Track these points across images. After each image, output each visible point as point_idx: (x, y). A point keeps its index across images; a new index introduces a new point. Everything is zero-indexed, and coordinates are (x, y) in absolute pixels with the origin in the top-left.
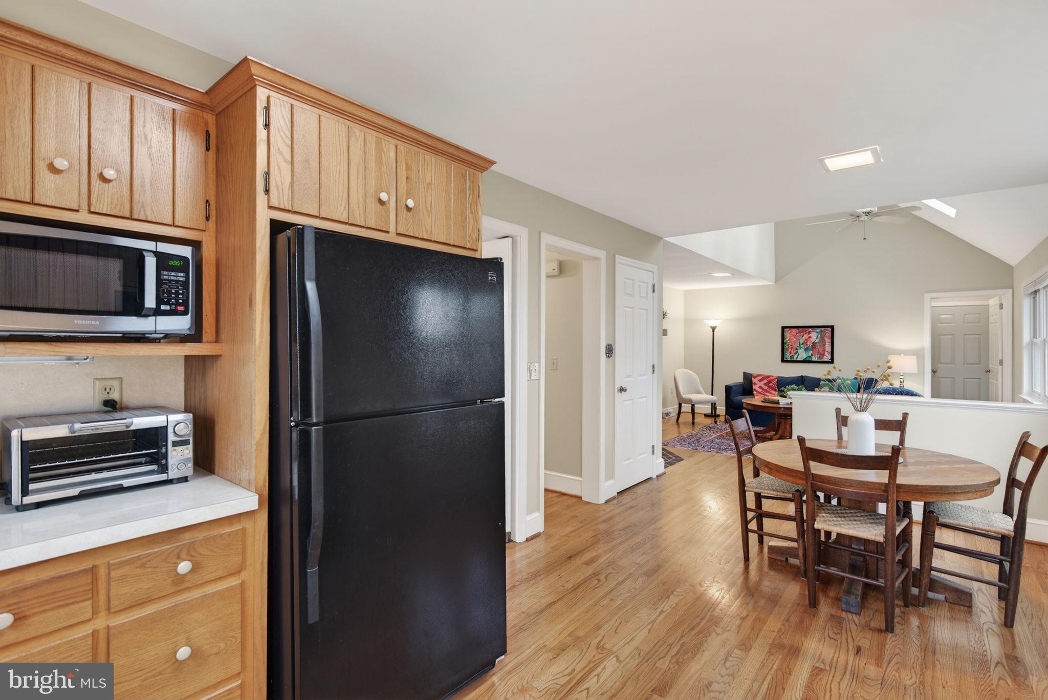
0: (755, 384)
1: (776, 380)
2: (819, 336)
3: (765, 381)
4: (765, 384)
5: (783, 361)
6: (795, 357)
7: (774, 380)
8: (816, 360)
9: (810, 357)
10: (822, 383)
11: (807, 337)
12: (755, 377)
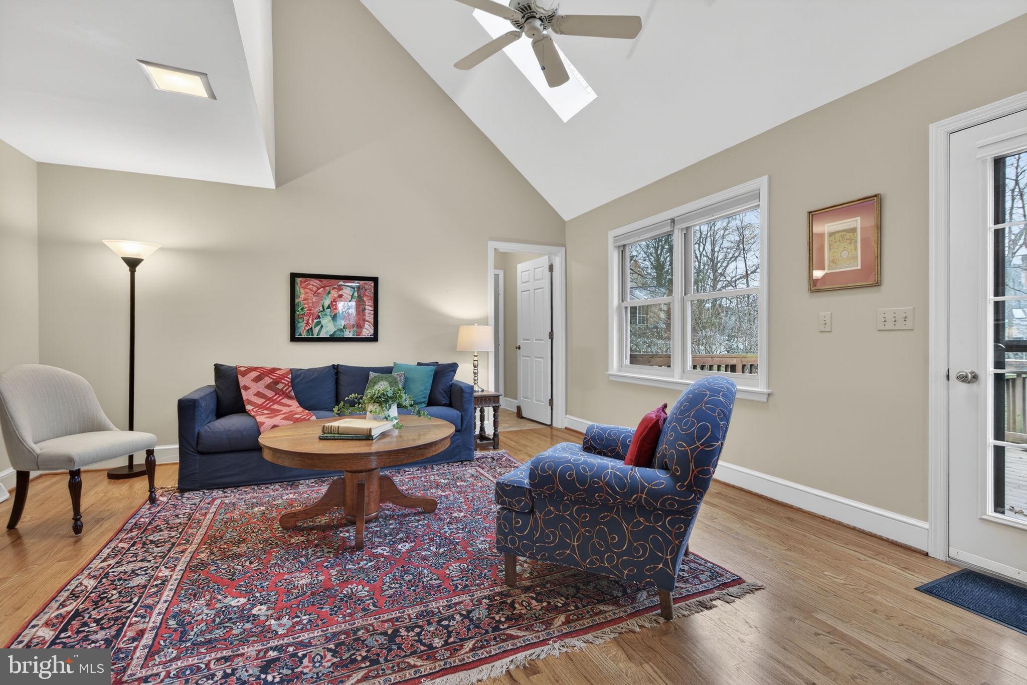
0: (246, 388)
1: (290, 376)
2: (356, 294)
3: (267, 380)
4: (268, 387)
5: (294, 338)
6: (316, 330)
7: (284, 376)
8: (351, 336)
9: (341, 330)
10: (372, 375)
11: (336, 295)
12: (244, 374)
